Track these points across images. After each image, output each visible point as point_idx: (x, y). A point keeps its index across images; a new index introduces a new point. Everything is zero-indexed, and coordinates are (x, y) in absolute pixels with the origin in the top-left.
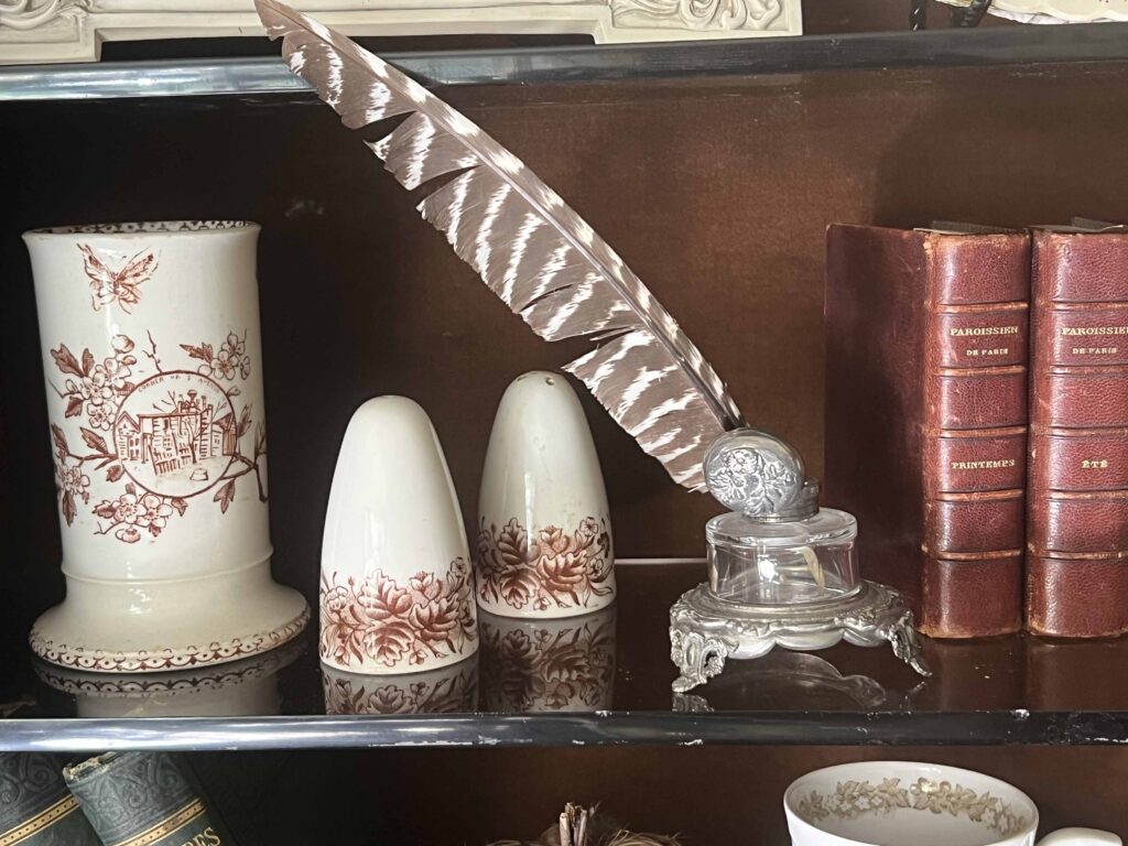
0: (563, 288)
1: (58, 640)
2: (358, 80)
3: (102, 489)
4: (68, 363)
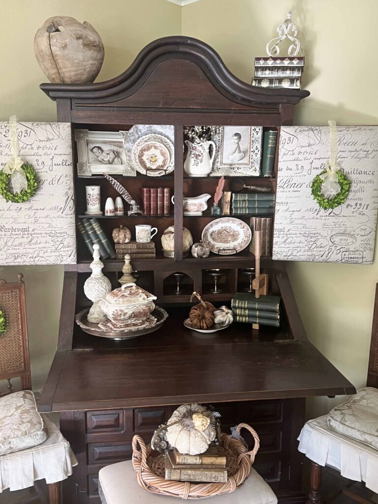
0: (121, 191)
1: (87, 213)
2: (109, 178)
3: (91, 203)
4: (89, 194)
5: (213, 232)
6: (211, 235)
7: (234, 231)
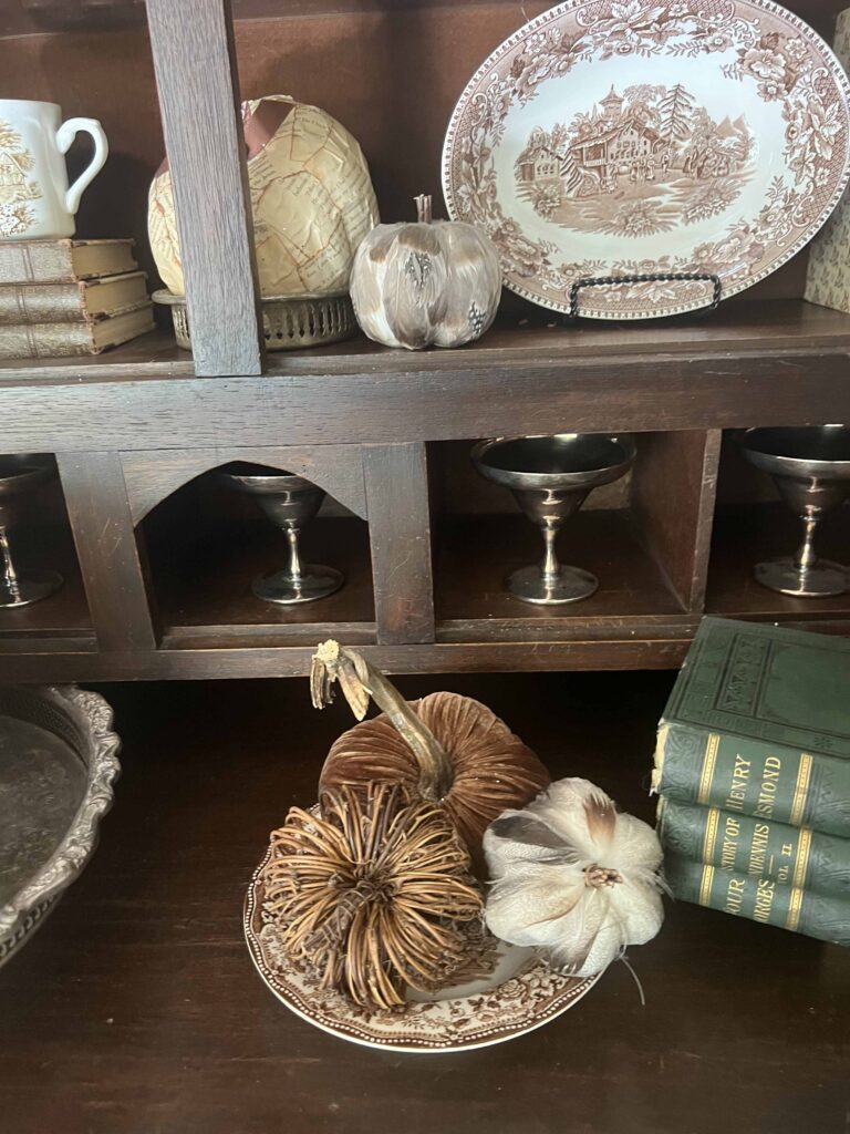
5: (539, 145)
6: (526, 171)
7: (709, 131)
